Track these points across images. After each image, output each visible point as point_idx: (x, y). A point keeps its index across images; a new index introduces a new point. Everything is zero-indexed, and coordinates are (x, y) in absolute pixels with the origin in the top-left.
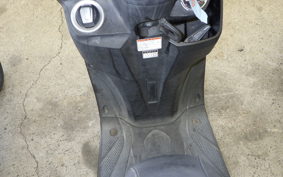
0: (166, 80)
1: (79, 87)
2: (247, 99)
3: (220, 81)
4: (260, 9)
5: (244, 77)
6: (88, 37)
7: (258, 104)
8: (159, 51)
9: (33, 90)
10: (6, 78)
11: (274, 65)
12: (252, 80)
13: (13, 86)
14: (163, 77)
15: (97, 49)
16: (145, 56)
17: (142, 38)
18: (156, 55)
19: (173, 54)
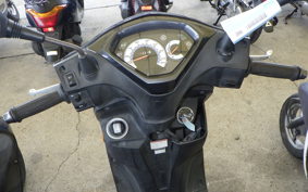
0: (173, 169)
1: (95, 180)
2: (248, 182)
3: (223, 167)
4: (249, 103)
5: (243, 162)
6: (117, 142)
7: (258, 187)
8: (166, 148)
9: (53, 186)
10: (27, 174)
11: (268, 150)
12: (250, 165)
13: (34, 182)
14: (171, 167)
15: (123, 149)
16: (156, 152)
17: (154, 140)
18: (164, 151)
19: (176, 150)
